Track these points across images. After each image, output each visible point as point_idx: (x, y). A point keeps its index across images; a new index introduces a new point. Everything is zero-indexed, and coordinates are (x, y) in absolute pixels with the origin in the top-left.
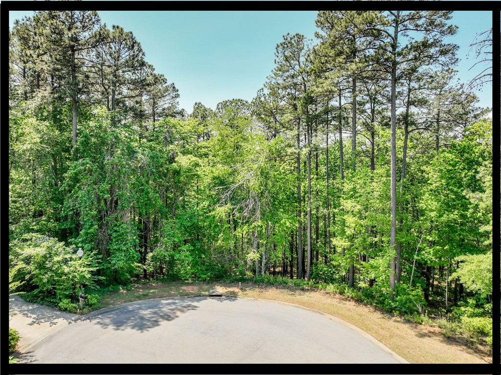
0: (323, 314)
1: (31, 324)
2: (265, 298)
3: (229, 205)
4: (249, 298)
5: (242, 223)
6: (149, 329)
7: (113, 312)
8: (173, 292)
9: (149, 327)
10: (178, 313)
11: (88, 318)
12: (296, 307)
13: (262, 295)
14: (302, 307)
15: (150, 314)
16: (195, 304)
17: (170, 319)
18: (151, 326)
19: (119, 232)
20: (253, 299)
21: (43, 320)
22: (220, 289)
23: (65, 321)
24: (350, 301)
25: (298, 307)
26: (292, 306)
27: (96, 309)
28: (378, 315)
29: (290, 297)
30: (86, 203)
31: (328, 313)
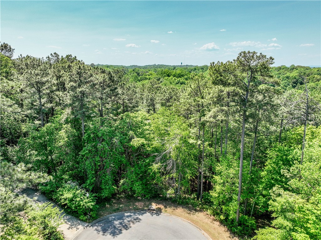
0: (201, 230)
1: (69, 229)
2: (175, 215)
3: (159, 164)
4: (168, 214)
5: (166, 174)
6: (117, 236)
7: (103, 222)
8: (131, 207)
9: (117, 234)
10: (132, 225)
11: (92, 226)
12: (189, 223)
13: (174, 212)
14: (192, 223)
15: (119, 224)
16: (140, 217)
17: (127, 228)
18: (118, 233)
19: (105, 179)
20: (169, 214)
21: (73, 226)
22: (154, 206)
23: (82, 227)
24: (217, 221)
25: (190, 223)
26: (187, 222)
27: (95, 219)
28: (228, 234)
29: (187, 215)
30: (89, 168)
31: (203, 230)
